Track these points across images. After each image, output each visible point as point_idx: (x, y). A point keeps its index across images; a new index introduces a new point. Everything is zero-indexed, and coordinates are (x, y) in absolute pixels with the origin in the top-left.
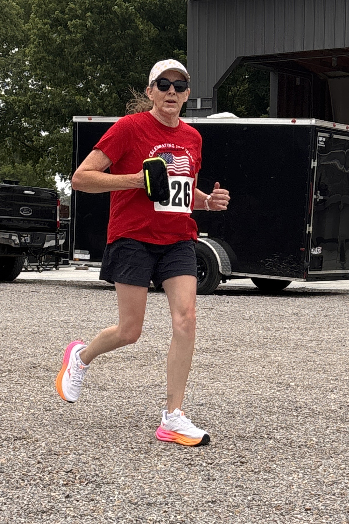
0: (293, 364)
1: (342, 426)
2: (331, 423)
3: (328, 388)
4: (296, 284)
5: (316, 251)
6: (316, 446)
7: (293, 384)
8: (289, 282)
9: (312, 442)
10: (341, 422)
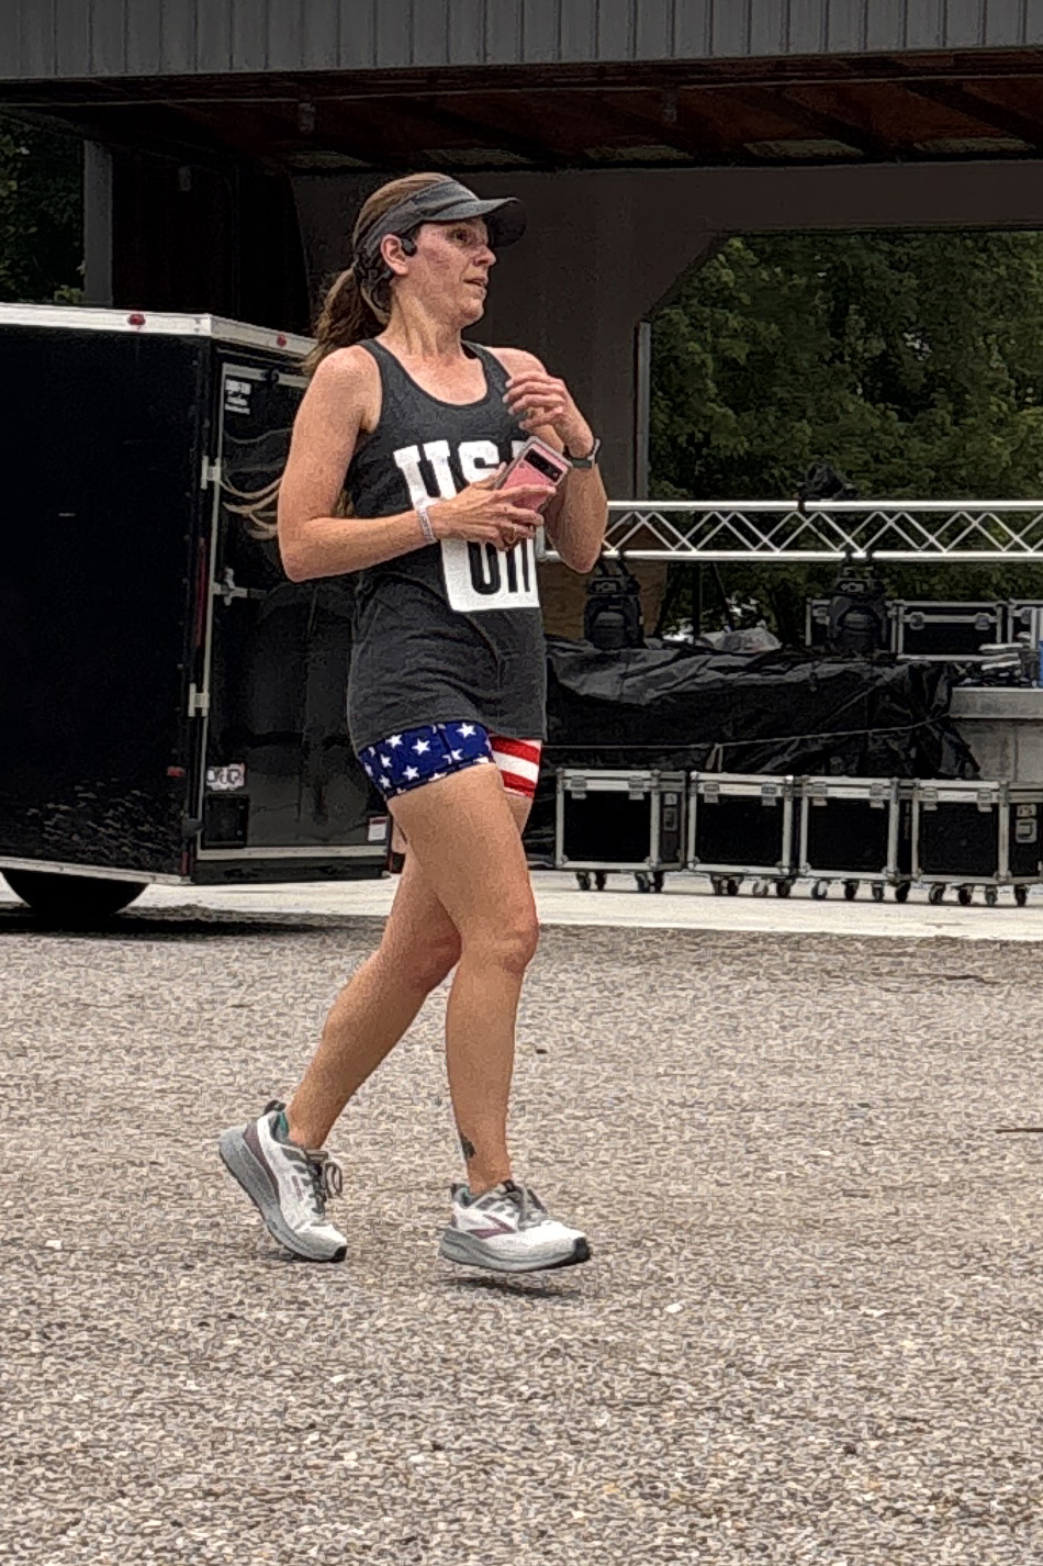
0: (77, 1175)
1: (192, 1385)
2: (155, 1377)
3: (176, 1256)
4: (162, 893)
5: (225, 780)
6: (81, 1460)
7: (56, 1244)
8: (138, 888)
9: (67, 1445)
10: (191, 1374)
